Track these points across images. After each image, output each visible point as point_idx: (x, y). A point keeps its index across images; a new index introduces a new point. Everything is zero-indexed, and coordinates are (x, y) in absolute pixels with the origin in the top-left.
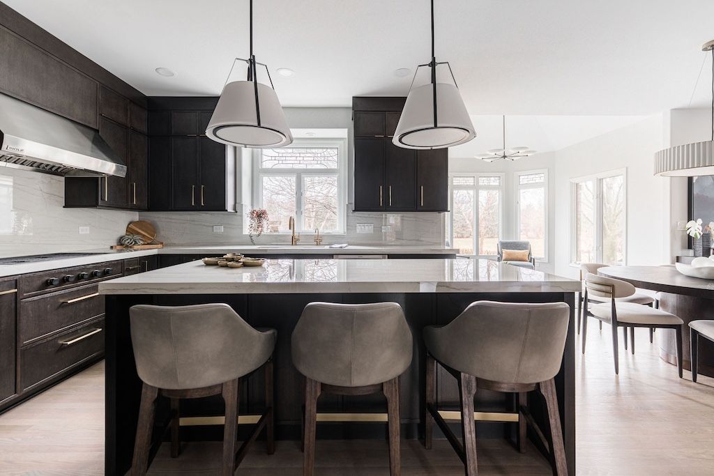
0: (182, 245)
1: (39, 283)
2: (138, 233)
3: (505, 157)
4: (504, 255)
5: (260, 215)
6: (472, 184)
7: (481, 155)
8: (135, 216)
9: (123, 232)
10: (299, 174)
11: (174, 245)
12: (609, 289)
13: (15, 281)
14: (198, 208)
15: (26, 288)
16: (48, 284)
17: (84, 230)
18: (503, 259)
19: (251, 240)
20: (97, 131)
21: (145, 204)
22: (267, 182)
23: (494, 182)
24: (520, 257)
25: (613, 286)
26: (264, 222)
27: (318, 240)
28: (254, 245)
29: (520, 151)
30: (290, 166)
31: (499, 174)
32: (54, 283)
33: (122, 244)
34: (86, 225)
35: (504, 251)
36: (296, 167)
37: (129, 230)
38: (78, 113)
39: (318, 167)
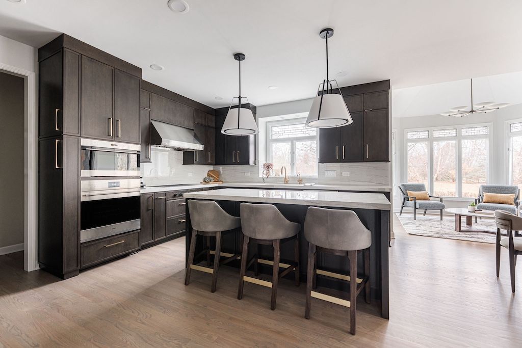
0: (231, 183)
1: (172, 195)
2: (212, 176)
3: (472, 111)
4: (484, 198)
5: (268, 167)
6: (454, 135)
7: (446, 113)
8: (211, 168)
9: (206, 176)
10: (293, 141)
11: (228, 182)
12: (508, 223)
13: (165, 194)
14: (236, 163)
15: (168, 197)
16: (175, 196)
17: (190, 175)
18: (484, 201)
19: (263, 180)
20: (194, 130)
21: (214, 162)
22: (275, 146)
23: (482, 131)
24: (503, 200)
25: (511, 221)
26: (271, 171)
27: (300, 181)
28: (265, 183)
29: (485, 106)
30: (287, 136)
31: (486, 124)
32: (177, 196)
33: (205, 181)
34: (191, 172)
35: (485, 194)
36: (291, 136)
37: (209, 175)
38: (186, 124)
39: (304, 135)
